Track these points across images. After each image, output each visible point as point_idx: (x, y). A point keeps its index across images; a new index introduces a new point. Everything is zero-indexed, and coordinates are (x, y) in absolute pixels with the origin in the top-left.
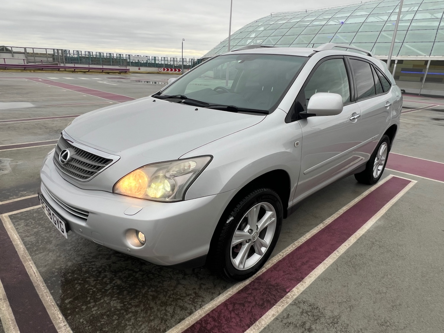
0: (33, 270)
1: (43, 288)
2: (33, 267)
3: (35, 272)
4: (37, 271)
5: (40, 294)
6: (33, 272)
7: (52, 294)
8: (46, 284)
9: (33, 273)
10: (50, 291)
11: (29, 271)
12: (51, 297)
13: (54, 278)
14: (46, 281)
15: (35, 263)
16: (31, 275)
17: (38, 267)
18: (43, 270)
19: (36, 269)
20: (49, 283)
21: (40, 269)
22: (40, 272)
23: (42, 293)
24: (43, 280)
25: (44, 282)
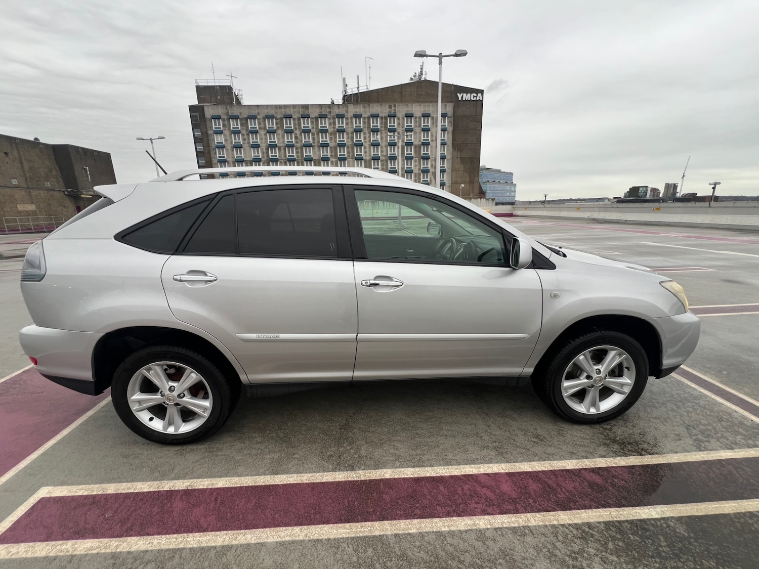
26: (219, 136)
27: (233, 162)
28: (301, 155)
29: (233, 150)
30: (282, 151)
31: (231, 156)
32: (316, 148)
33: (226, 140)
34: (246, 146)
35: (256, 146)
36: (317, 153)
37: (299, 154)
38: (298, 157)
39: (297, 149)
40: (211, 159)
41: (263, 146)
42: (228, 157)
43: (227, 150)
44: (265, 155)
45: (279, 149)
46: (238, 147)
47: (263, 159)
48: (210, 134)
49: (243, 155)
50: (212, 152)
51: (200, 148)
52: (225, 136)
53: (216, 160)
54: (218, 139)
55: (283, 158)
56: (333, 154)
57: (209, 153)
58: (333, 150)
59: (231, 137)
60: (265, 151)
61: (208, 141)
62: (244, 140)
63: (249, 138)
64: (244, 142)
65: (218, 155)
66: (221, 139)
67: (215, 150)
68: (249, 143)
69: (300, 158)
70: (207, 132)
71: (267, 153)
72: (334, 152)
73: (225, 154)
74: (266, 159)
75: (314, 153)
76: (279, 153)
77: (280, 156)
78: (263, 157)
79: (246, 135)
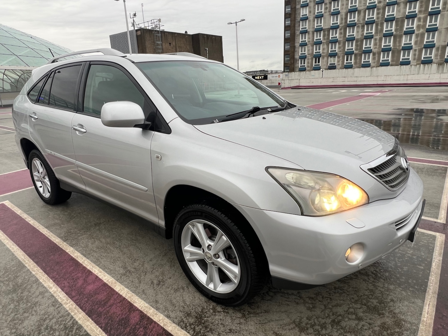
0: (428, 309)
1: (431, 288)
2: (427, 312)
3: (427, 305)
4: (425, 305)
5: (437, 286)
6: (430, 307)
7: (428, 279)
8: (427, 289)
9: (430, 305)
10: (427, 282)
11: (432, 311)
12: (430, 277)
13: (416, 287)
14: (425, 291)
15: (421, 314)
16: (433, 307)
17: (421, 309)
18: (418, 302)
19: (424, 307)
20: (423, 288)
21: (421, 305)
22: (424, 301)
23: (435, 285)
24: (426, 294)
25: (427, 291)
26: (304, 9)
27: (312, 31)
28: (382, 15)
29: (314, 21)
30: (362, 14)
31: (311, 26)
32: (402, 5)
33: (310, 12)
34: (327, 15)
35: (336, 14)
36: (402, 11)
37: (380, 15)
38: (378, 18)
39: (378, 9)
40: (295, 32)
41: (343, 12)
42: (309, 28)
43: (309, 21)
44: (344, 21)
45: (359, 12)
46: (320, 17)
47: (340, 26)
48: (298, 9)
49: (322, 24)
50: (297, 25)
51: (288, 22)
52: (310, 8)
53: (299, 32)
54: (304, 12)
55: (362, 22)
56: (423, 9)
57: (294, 26)
58: (423, 4)
59: (315, 9)
60: (344, 17)
61: (295, 16)
62: (326, 8)
63: (330, 7)
64: (325, 11)
65: (301, 27)
66: (306, 12)
67: (300, 22)
68: (330, 11)
69: (380, 19)
70: (295, 8)
71: (346, 18)
72: (424, 6)
73: (307, 26)
74: (343, 25)
75: (398, 11)
76: (358, 16)
77: (358, 20)
78: (341, 23)
79: (328, 4)
